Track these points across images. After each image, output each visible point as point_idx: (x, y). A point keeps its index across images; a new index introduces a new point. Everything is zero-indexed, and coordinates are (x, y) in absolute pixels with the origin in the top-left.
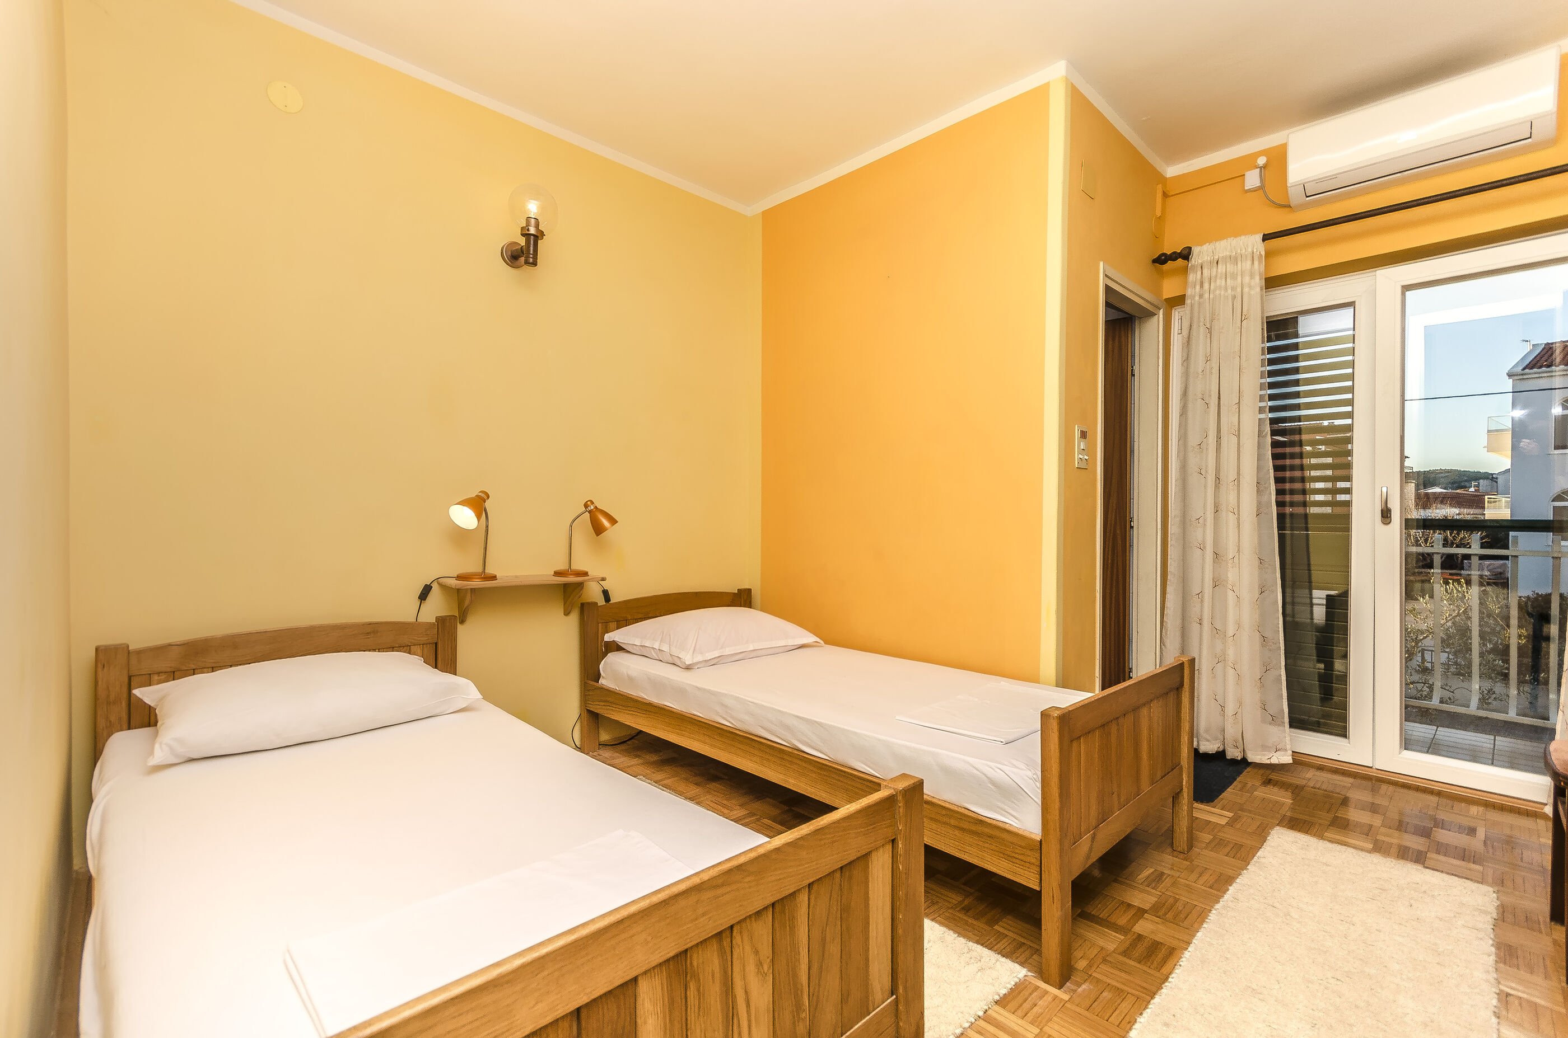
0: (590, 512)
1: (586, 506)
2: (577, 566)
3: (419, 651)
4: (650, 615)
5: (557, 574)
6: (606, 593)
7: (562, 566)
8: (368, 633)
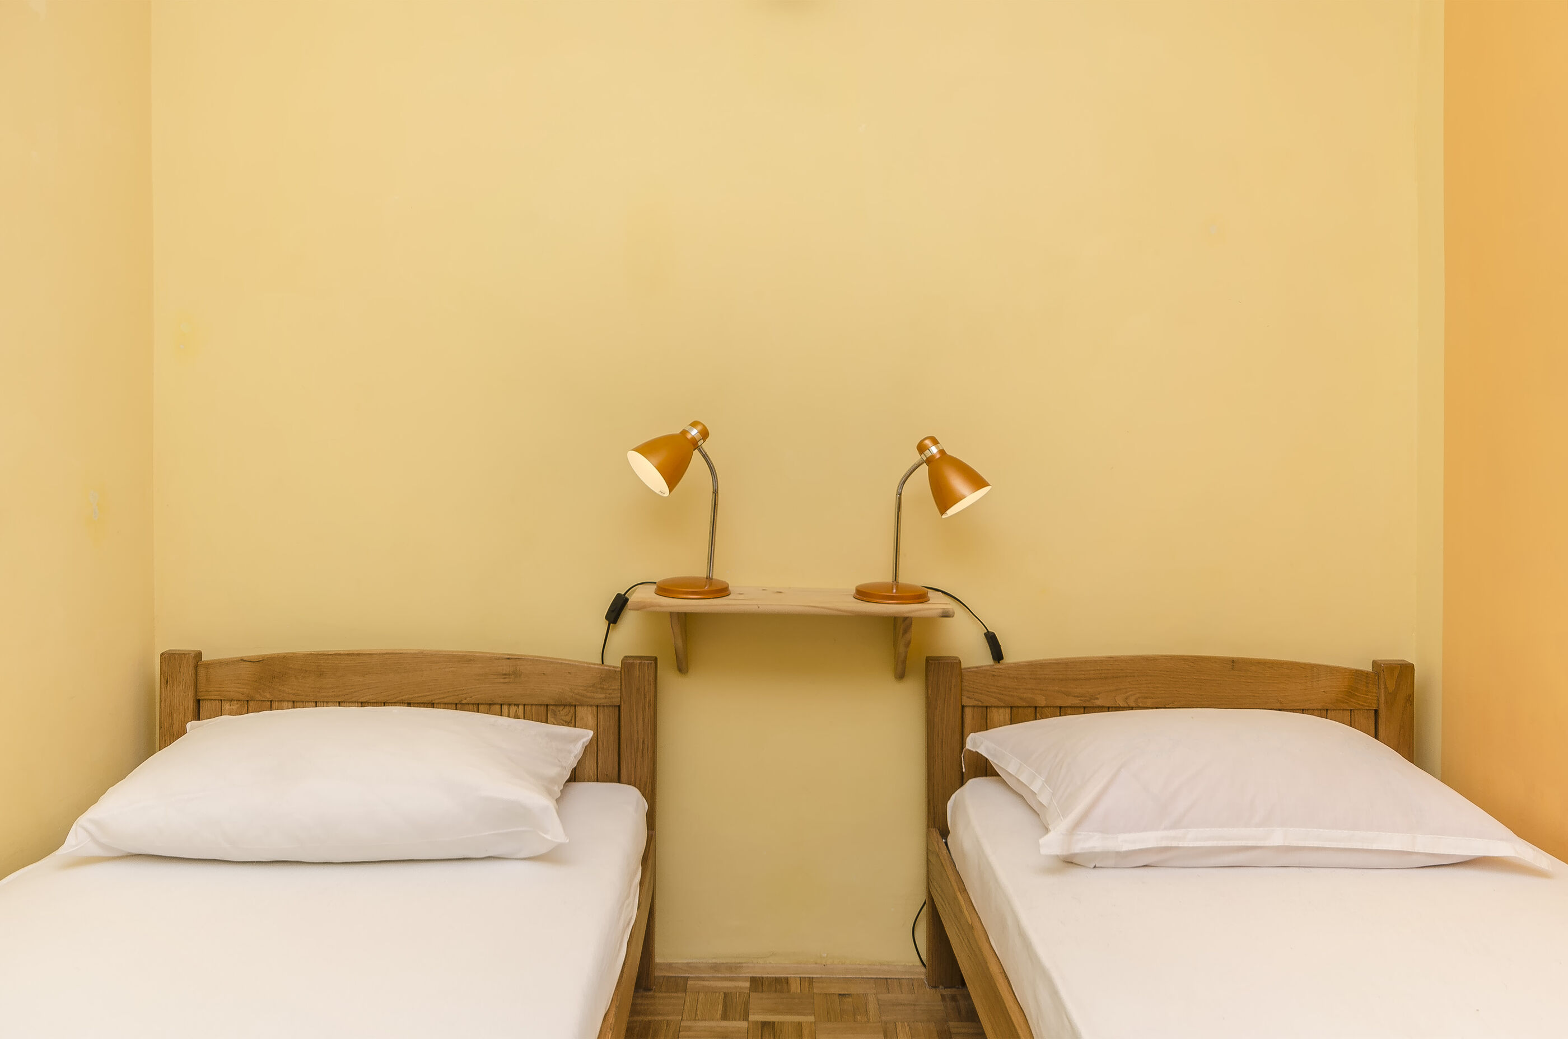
0: (929, 461)
1: (921, 448)
2: (911, 577)
3: (590, 719)
4: (1098, 703)
5: (863, 594)
6: (992, 640)
7: (880, 575)
8: (505, 674)
